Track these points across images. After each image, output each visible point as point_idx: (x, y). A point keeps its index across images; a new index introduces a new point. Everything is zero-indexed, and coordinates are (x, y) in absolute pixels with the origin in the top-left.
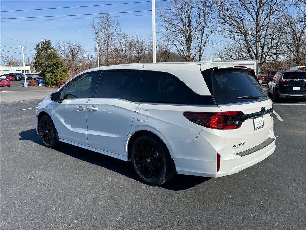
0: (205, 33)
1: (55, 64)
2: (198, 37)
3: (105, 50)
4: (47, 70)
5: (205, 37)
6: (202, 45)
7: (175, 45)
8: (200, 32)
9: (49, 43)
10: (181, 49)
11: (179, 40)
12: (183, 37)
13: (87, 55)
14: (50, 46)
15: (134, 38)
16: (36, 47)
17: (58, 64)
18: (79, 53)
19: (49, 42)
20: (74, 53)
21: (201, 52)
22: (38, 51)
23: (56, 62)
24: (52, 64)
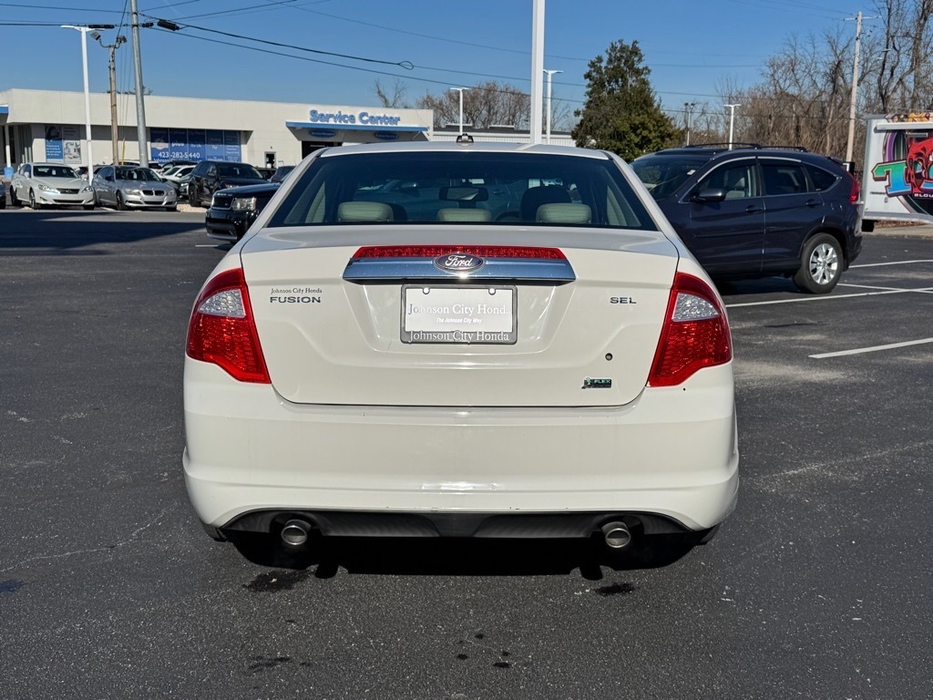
9: (632, 52)
14: (637, 61)
16: (588, 69)
19: (634, 47)
22: (595, 83)
23: (637, 122)
24: (625, 127)
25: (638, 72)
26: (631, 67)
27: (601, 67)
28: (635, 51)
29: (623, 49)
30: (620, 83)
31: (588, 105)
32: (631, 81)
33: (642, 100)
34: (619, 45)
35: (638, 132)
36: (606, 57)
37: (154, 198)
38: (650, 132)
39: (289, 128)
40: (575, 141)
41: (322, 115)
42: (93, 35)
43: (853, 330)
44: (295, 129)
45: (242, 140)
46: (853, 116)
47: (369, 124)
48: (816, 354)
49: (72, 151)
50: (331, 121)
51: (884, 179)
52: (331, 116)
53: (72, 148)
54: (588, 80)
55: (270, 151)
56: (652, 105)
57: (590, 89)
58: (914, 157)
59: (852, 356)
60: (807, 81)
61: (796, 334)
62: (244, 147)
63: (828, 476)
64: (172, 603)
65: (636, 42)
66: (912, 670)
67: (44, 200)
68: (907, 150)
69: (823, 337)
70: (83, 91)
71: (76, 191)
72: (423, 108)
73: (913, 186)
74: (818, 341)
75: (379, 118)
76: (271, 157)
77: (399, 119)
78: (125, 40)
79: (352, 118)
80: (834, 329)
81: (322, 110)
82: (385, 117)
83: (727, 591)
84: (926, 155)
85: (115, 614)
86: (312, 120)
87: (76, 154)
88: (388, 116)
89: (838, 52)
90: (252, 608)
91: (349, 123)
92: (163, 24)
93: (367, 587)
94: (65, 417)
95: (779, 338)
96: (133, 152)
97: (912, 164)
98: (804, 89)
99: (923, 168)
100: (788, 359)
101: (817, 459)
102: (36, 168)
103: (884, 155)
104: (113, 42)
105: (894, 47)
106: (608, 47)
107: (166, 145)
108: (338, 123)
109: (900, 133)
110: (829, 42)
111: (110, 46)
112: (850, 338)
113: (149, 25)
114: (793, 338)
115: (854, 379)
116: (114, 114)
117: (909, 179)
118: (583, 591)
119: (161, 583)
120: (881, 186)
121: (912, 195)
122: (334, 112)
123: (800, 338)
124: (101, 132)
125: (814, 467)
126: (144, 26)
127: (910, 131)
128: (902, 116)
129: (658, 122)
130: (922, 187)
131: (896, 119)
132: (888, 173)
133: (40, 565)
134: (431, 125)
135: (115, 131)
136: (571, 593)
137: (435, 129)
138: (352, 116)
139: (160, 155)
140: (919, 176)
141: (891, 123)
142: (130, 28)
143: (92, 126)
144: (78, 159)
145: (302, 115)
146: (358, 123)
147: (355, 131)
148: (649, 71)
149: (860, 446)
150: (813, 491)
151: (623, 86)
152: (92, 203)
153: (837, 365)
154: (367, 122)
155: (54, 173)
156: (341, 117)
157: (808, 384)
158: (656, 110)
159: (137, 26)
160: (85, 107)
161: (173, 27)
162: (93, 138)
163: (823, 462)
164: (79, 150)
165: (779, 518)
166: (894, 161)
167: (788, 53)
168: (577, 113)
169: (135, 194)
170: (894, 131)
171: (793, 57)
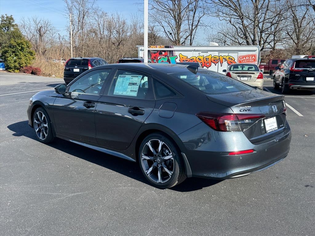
0: (197, 15)
1: (19, 45)
2: (189, 18)
3: (79, 29)
4: (9, 51)
5: (196, 19)
6: (193, 28)
7: (163, 27)
8: (192, 13)
9: (10, 19)
10: (169, 32)
11: (167, 21)
12: (172, 18)
13: (58, 35)
14: (12, 22)
15: (114, 17)
17: (23, 45)
18: (48, 32)
19: (11, 17)
20: (42, 33)
21: (192, 36)
23: (20, 42)
25: (13, 26)
29: (7, 17)
33: (19, 35)
68: (151, 56)
84: (157, 57)
97: (153, 60)
99: (156, 61)
109: (149, 51)
158: (24, 38)
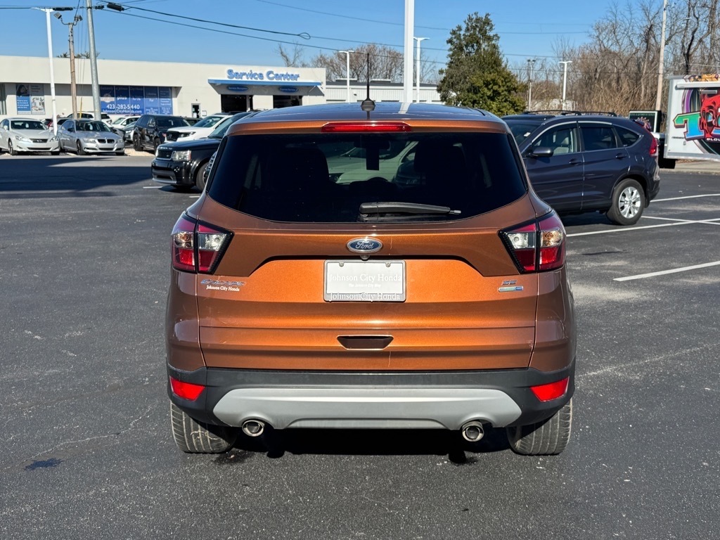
1: (487, 85)
9: (484, 24)
14: (488, 30)
19: (487, 19)
22: (455, 47)
23: (489, 79)
24: (480, 83)
25: (490, 39)
26: (484, 33)
27: (460, 34)
28: (487, 22)
29: (478, 20)
30: (476, 47)
31: (450, 65)
32: (484, 45)
33: (493, 61)
34: (474, 17)
35: (490, 87)
36: (464, 27)
37: (106, 145)
38: (500, 87)
39: (211, 84)
40: (439, 94)
41: (237, 73)
42: (56, 15)
43: (649, 257)
44: (216, 85)
45: (173, 94)
46: (661, 71)
47: (275, 80)
48: (619, 277)
49: (38, 104)
50: (244, 78)
51: (683, 127)
52: (244, 74)
53: (38, 102)
54: (450, 44)
55: (196, 103)
56: (500, 65)
57: (451, 52)
58: (706, 109)
59: (646, 279)
60: (626, 41)
61: (606, 261)
62: (174, 100)
63: (618, 376)
64: (164, 473)
65: (488, 15)
66: (659, 515)
67: (20, 148)
68: (701, 104)
69: (626, 263)
70: (47, 56)
71: (45, 141)
72: (316, 66)
73: (706, 132)
74: (622, 266)
75: (283, 75)
76: (196, 108)
77: (298, 76)
78: (81, 18)
79: (261, 75)
80: (634, 256)
81: (236, 69)
82: (287, 75)
83: (540, 462)
84: (716, 108)
85: (127, 481)
86: (229, 77)
87: (41, 107)
88: (290, 73)
89: (651, 18)
90: (219, 476)
91: (259, 80)
92: (112, 6)
93: (295, 461)
94: (67, 335)
95: (592, 264)
96: (88, 105)
97: (705, 115)
98: (623, 48)
99: (713, 118)
100: (598, 282)
101: (611, 363)
102: (13, 122)
103: (683, 108)
104: (72, 21)
105: (694, 15)
106: (466, 18)
107: (113, 99)
108: (250, 80)
109: (695, 90)
110: (643, 9)
111: (69, 24)
112: (646, 264)
113: (101, 7)
114: (603, 264)
115: (645, 298)
116: (73, 77)
117: (703, 127)
118: (443, 462)
119: (155, 459)
120: (681, 132)
121: (705, 139)
122: (246, 71)
123: (608, 264)
124: (63, 89)
125: (609, 369)
126: (96, 8)
127: (703, 88)
128: (697, 77)
129: (506, 78)
130: (713, 133)
131: (692, 79)
132: (686, 122)
133: (70, 447)
134: (324, 80)
135: (74, 89)
136: (434, 464)
137: (328, 83)
138: (261, 74)
139: (108, 107)
140: (710, 124)
141: (688, 82)
142: (85, 10)
143: (56, 84)
144: (42, 111)
145: (221, 74)
146: (266, 79)
147: (263, 86)
148: (499, 38)
149: (643, 353)
150: (606, 387)
151: (477, 50)
152: (58, 150)
153: (634, 286)
154: (272, 78)
155: (27, 126)
156: (252, 75)
157: (611, 303)
158: (504, 69)
159: (91, 8)
160: (50, 70)
161: (119, 8)
162: (56, 94)
163: (615, 366)
164: (43, 104)
165: (580, 409)
166: (691, 112)
167: (610, 18)
168: (441, 72)
169: (91, 142)
170: (690, 89)
171: (614, 22)
